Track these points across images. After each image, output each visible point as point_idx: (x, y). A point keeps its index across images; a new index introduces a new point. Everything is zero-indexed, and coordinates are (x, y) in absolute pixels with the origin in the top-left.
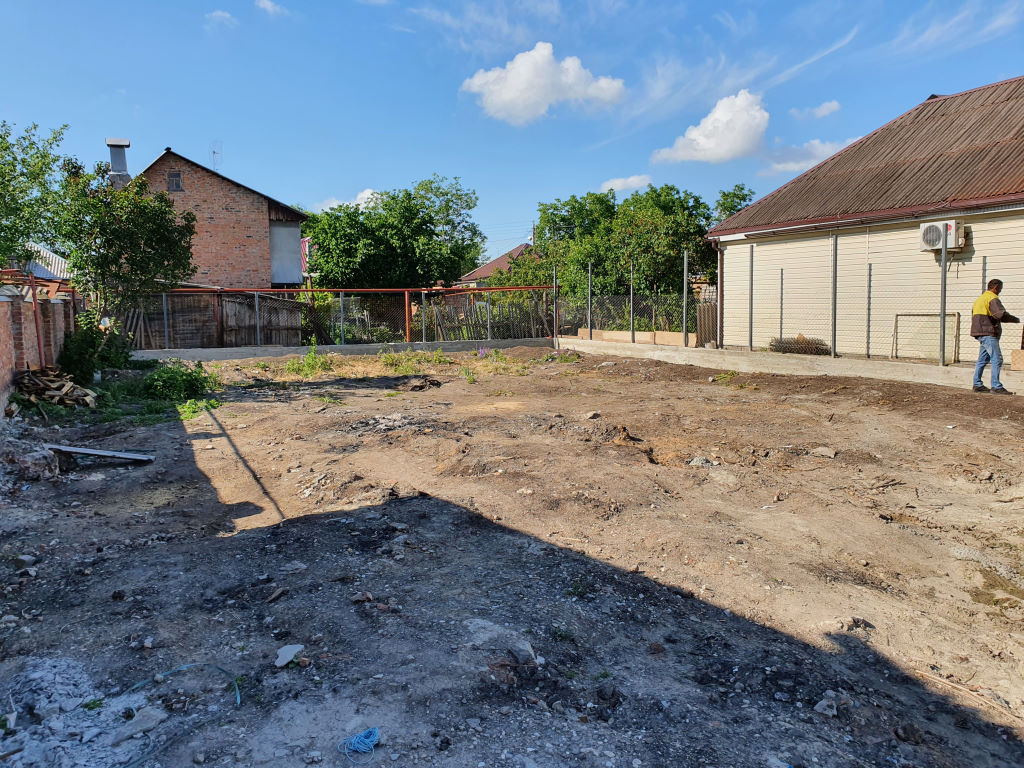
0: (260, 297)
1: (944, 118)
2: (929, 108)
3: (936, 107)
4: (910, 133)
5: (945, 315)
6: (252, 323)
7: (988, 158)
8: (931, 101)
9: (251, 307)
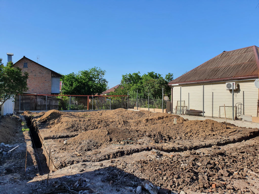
0: (47, 97)
1: (228, 57)
2: (224, 54)
4: (220, 60)
6: (45, 104)
9: (45, 99)
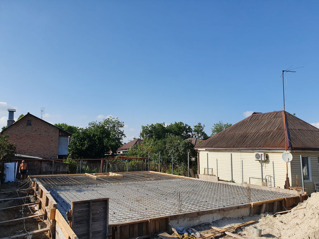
0: (54, 162)
1: (258, 121)
2: (254, 117)
3: (256, 117)
4: (249, 124)
5: (263, 179)
6: (51, 170)
7: (270, 135)
8: (254, 115)
9: (51, 165)
